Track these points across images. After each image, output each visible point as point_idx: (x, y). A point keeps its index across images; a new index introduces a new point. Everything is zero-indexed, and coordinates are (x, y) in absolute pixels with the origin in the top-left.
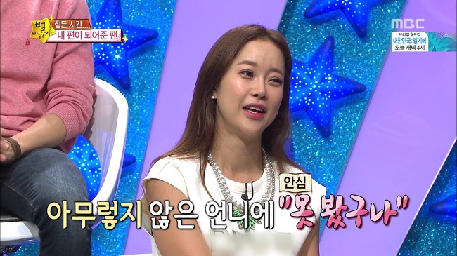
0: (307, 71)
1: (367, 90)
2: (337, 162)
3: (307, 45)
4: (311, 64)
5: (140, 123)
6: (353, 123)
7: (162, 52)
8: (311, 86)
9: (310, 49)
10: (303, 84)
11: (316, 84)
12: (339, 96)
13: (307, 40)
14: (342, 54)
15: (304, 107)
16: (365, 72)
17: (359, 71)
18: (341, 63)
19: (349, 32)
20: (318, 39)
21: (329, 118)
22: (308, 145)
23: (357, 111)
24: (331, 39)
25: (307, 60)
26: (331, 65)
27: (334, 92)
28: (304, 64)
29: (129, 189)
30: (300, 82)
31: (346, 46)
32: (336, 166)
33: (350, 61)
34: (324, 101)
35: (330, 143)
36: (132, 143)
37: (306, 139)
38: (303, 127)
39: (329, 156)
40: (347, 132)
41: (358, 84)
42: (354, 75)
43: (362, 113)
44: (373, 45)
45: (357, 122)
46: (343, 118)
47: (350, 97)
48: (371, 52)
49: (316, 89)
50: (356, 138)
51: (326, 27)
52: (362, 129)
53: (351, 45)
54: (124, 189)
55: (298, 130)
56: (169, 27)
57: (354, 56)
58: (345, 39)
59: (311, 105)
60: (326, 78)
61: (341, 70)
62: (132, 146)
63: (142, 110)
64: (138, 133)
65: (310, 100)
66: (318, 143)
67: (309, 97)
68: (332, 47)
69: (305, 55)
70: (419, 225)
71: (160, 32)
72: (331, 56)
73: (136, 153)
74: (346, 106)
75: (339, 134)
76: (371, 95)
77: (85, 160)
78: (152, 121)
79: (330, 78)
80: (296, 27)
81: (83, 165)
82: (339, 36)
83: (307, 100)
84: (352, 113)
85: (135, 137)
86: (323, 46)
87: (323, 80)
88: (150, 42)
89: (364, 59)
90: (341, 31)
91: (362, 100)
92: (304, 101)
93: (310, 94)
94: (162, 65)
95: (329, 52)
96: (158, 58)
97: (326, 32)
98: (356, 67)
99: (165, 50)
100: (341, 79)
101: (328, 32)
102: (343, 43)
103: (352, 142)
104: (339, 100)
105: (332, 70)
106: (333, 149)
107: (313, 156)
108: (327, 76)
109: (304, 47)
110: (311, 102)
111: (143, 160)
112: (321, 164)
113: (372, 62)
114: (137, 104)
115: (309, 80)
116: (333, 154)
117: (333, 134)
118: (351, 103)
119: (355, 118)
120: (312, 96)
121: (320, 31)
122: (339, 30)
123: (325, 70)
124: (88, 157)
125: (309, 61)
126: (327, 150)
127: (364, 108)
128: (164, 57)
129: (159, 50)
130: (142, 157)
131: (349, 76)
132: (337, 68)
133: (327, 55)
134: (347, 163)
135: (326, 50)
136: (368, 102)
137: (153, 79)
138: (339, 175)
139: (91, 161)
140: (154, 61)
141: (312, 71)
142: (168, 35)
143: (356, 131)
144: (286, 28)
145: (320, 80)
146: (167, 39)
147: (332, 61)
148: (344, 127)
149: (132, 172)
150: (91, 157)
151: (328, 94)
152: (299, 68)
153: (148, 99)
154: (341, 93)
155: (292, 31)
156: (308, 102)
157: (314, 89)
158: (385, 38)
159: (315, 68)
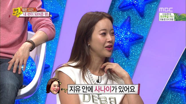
0: (119, 30)
1: (144, 38)
2: (132, 67)
3: (119, 20)
4: (121, 27)
5: (52, 52)
6: (138, 52)
7: (60, 23)
8: (121, 36)
9: (121, 21)
10: (118, 36)
11: (123, 36)
12: (133, 40)
13: (120, 18)
14: (134, 24)
15: (118, 45)
16: (143, 31)
17: (141, 30)
18: (133, 27)
19: (137, 15)
20: (124, 17)
21: (129, 50)
22: (120, 60)
23: (140, 47)
24: (129, 17)
25: (119, 26)
26: (129, 28)
27: (130, 39)
28: (118, 28)
29: (47, 78)
30: (117, 35)
31: (135, 20)
32: (131, 69)
33: (137, 26)
34: (127, 42)
35: (129, 60)
36: (48, 60)
37: (119, 58)
38: (118, 53)
39: (128, 65)
40: (136, 55)
41: (140, 35)
42: (139, 32)
43: (142, 47)
44: (146, 20)
45: (140, 51)
46: (134, 49)
47: (137, 41)
48: (146, 23)
49: (123, 37)
50: (140, 57)
51: (127, 12)
52: (142, 53)
53: (137, 20)
54: (45, 78)
55: (116, 54)
56: (64, 12)
57: (139, 24)
58: (135, 17)
59: (121, 44)
60: (127, 33)
61: (133, 30)
62: (48, 61)
63: (52, 46)
64: (51, 55)
65: (121, 42)
66: (124, 59)
67: (120, 41)
68: (130, 21)
69: (119, 24)
70: (165, 93)
71: (60, 15)
72: (129, 24)
73: (50, 64)
74: (135, 44)
75: (132, 56)
76: (145, 40)
77: (29, 67)
78: (56, 51)
79: (129, 33)
80: (115, 12)
81: (28, 69)
82: (133, 16)
83: (119, 42)
84: (138, 47)
85: (50, 57)
86: (126, 20)
87: (126, 34)
88: (56, 19)
89: (142, 25)
90: (133, 14)
91: (142, 42)
92: (118, 42)
93: (121, 39)
94: (61, 28)
95: (128, 23)
96: (59, 25)
97: (127, 14)
98: (140, 29)
99: (62, 22)
100: (133, 34)
101: (128, 14)
102: (134, 19)
103: (138, 59)
104: (133, 42)
105: (130, 30)
106: (130, 62)
107: (122, 65)
108: (127, 32)
109: (118, 21)
110: (121, 43)
111: (53, 67)
112: (125, 68)
113: (146, 27)
114: (50, 44)
115: (120, 34)
116: (130, 64)
117: (130, 56)
118: (137, 43)
119: (139, 49)
120: (122, 40)
121: (125, 14)
122: (132, 14)
123: (127, 30)
124: (30, 65)
125: (120, 26)
126: (128, 62)
127: (143, 45)
128: (61, 24)
129: (59, 21)
130: (52, 65)
131: (137, 32)
132: (132, 29)
133: (128, 24)
134: (136, 68)
135: (127, 22)
136: (144, 43)
137: (57, 33)
138: (133, 72)
139: (32, 67)
140: (57, 26)
141: (122, 30)
142: (63, 16)
143: (140, 55)
144: (111, 13)
145: (125, 34)
146: (63, 17)
147: (130, 26)
148: (134, 53)
149: (48, 71)
150: (32, 65)
151: (128, 40)
152: (116, 29)
153: (55, 42)
154: (133, 39)
155: (113, 14)
156: (120, 43)
157: (122, 38)
158: (151, 17)
159: (123, 29)
